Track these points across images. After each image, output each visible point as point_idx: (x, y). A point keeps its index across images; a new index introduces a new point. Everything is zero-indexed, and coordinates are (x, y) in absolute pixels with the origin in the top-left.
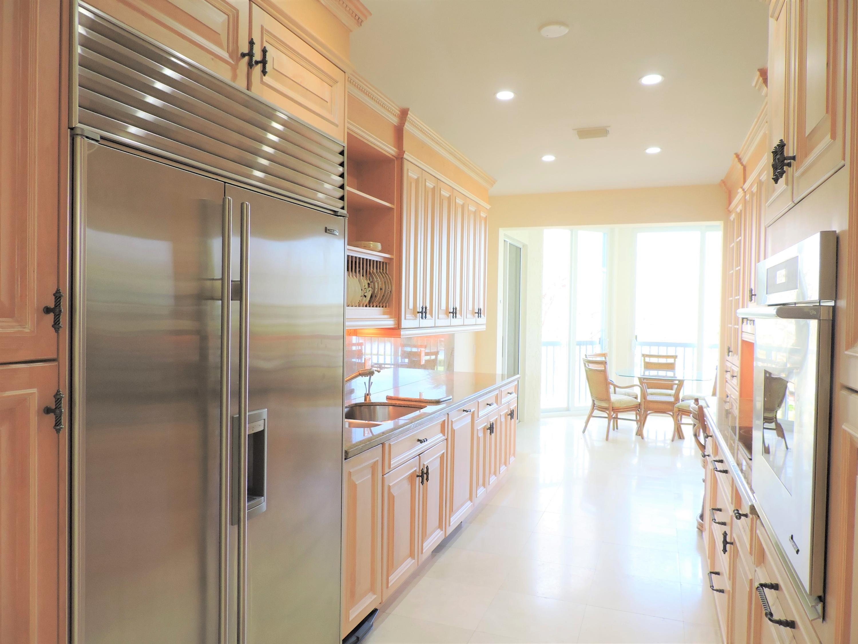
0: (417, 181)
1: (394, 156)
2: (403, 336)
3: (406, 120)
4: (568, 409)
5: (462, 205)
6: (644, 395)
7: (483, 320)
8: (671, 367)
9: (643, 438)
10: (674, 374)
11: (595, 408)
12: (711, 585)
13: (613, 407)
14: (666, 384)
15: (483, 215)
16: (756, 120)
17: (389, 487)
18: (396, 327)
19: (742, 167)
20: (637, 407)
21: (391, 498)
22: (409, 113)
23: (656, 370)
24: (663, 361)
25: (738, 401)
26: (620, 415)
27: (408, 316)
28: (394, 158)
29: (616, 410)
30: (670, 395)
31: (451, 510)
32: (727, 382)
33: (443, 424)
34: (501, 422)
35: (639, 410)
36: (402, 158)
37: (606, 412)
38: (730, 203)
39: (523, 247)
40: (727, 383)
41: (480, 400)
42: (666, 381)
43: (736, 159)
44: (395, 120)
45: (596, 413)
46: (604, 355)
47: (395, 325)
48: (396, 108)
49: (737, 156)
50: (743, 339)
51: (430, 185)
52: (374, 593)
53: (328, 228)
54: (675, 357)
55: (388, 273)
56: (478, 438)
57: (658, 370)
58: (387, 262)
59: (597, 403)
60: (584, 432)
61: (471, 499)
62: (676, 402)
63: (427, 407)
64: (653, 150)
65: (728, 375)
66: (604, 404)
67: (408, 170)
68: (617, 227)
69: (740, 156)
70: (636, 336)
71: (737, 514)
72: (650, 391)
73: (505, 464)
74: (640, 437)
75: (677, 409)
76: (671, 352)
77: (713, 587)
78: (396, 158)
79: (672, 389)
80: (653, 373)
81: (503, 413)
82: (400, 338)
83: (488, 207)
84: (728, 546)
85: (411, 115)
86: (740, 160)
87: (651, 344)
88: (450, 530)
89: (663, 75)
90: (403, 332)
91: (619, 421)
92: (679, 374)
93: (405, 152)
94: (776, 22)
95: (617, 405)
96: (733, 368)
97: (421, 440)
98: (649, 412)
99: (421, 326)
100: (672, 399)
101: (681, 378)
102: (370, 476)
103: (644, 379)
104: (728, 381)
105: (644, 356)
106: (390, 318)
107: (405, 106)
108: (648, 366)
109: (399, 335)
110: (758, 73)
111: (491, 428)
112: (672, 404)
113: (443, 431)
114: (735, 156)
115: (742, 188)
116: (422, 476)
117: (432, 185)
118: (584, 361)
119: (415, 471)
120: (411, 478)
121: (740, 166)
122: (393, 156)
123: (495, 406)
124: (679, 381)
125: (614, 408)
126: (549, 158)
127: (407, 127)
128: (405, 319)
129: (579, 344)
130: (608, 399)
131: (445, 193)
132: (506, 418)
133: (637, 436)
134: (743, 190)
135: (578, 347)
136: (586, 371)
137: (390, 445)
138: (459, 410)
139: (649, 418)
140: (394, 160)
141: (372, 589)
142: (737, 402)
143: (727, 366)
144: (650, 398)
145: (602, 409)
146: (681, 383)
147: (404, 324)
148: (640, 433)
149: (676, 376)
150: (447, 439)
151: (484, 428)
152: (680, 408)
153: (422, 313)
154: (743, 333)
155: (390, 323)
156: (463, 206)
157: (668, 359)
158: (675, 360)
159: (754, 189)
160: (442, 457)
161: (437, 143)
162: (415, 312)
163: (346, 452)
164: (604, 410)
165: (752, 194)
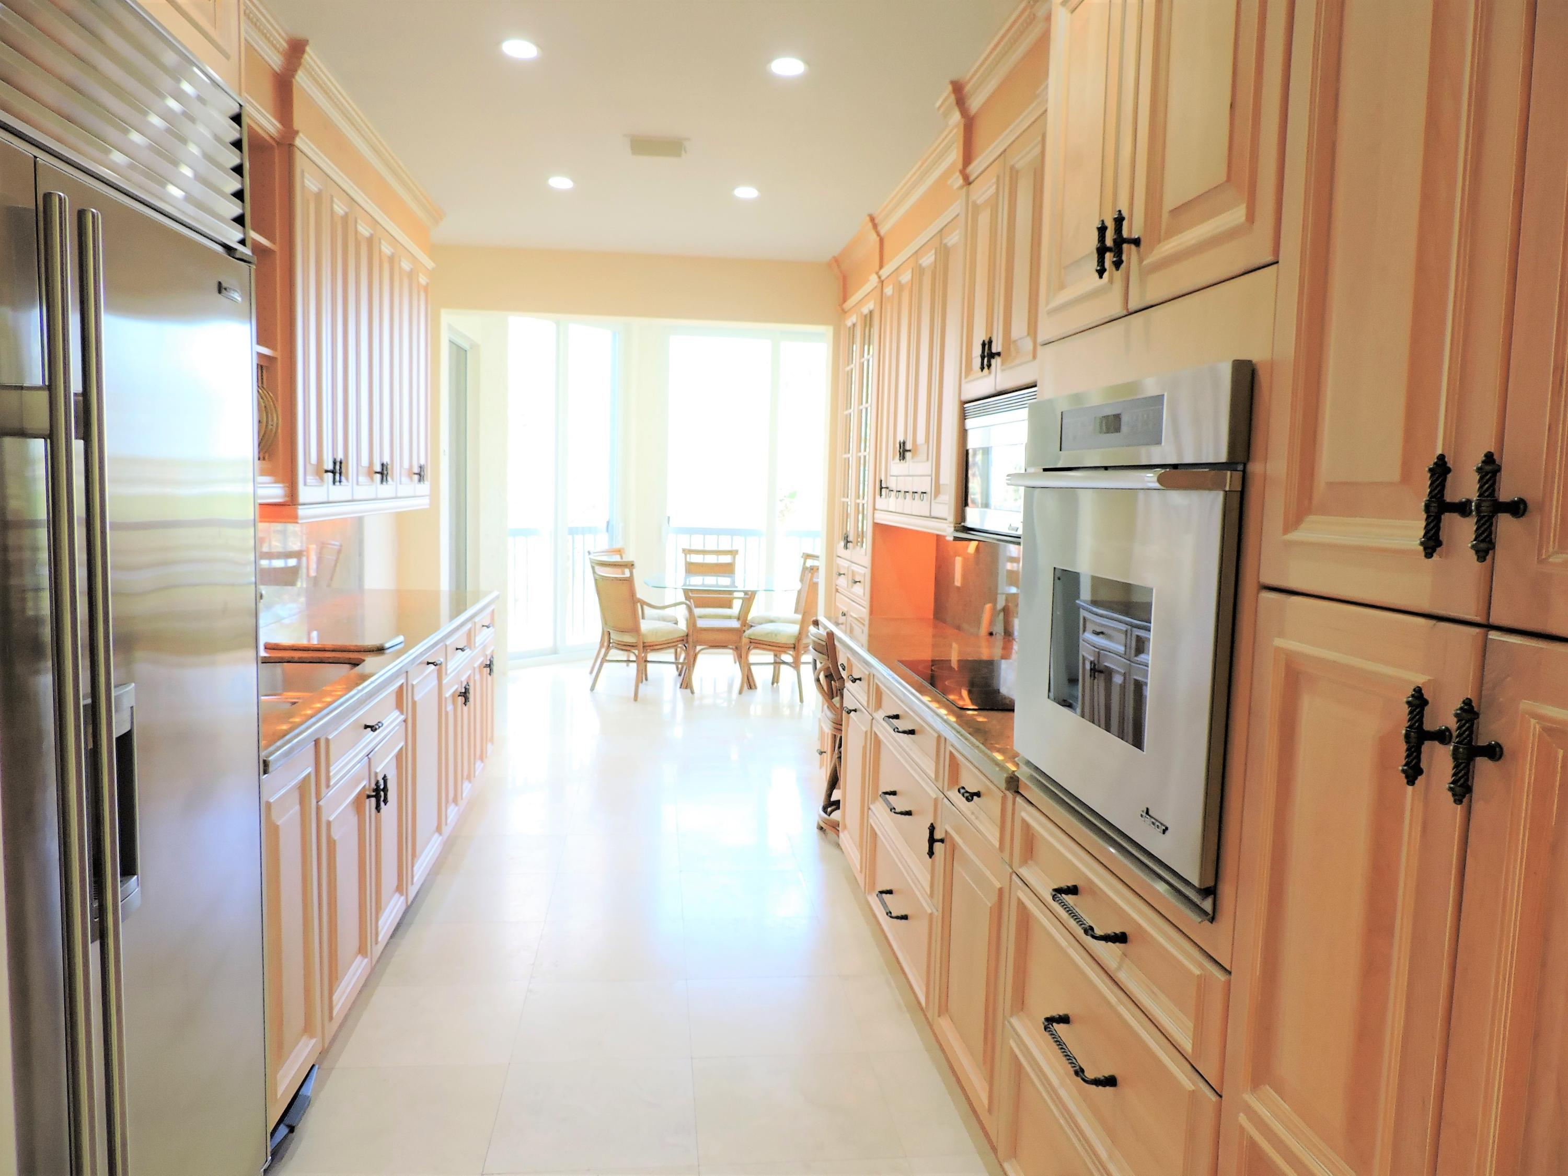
0: (318, 196)
1: (274, 139)
2: (303, 518)
3: (300, 64)
4: (555, 651)
5: (389, 257)
6: (691, 620)
7: (424, 488)
8: (727, 569)
9: (692, 692)
10: (733, 582)
11: (611, 645)
12: (888, 911)
13: (644, 643)
14: (722, 600)
15: (423, 280)
16: (919, 163)
17: (329, 823)
18: (287, 502)
19: (878, 239)
20: (683, 640)
21: (331, 844)
22: (308, 49)
23: (714, 576)
24: (711, 559)
25: (867, 622)
26: (651, 656)
27: (311, 479)
28: (274, 143)
29: (648, 647)
30: (730, 617)
31: (414, 855)
32: (837, 591)
33: (400, 692)
34: (475, 681)
35: (686, 645)
36: (291, 146)
37: (634, 653)
38: (845, 299)
39: (471, 348)
40: (837, 594)
41: (448, 643)
42: (720, 594)
43: (870, 225)
44: (276, 61)
45: (615, 654)
46: (620, 551)
47: (286, 496)
48: (280, 35)
49: (872, 219)
50: (876, 521)
51: (340, 209)
52: (312, 1036)
53: (224, 285)
54: (733, 553)
55: (265, 387)
56: (447, 713)
57: (705, 576)
58: (262, 364)
59: (615, 637)
60: (592, 689)
61: (439, 829)
62: (744, 628)
63: (364, 661)
64: (746, 192)
65: (842, 582)
66: (628, 639)
67: (303, 171)
68: (637, 323)
69: (876, 221)
70: (669, 517)
71: (966, 795)
72: (698, 611)
73: (482, 759)
74: (688, 691)
75: (748, 641)
76: (725, 545)
77: (891, 913)
78: (278, 143)
79: (729, 605)
80: (697, 581)
81: (476, 664)
82: (297, 523)
83: (429, 264)
84: (937, 845)
85: (310, 56)
86: (875, 226)
87: (691, 531)
88: (413, 892)
89: (807, 62)
90: (302, 511)
91: (649, 665)
92: (743, 580)
93: (297, 132)
94: (1069, 15)
95: (650, 639)
96: (852, 568)
97: (373, 726)
98: (699, 648)
99: (331, 499)
100: (735, 624)
101: (749, 588)
102: (297, 808)
103: (692, 590)
104: (840, 589)
105: (687, 552)
106: (275, 482)
107: (301, 34)
108: (692, 569)
109: (294, 518)
110: (949, 88)
111: (465, 695)
112: (739, 632)
113: (399, 705)
114: (868, 219)
115: (877, 273)
116: (377, 797)
117: (342, 209)
118: (591, 562)
119: (364, 787)
120: (358, 804)
121: (873, 237)
122: (271, 137)
123: (467, 651)
124: (746, 593)
125: (646, 644)
126: (561, 183)
127: (301, 79)
128: (305, 484)
129: (572, 531)
130: (636, 630)
131: (364, 230)
132: (481, 672)
133: (681, 689)
134: (879, 277)
135: (570, 537)
136: (596, 580)
137: (327, 741)
138: (421, 663)
139: (700, 658)
140: (272, 147)
141: (308, 1029)
142: (864, 625)
143: (838, 565)
144: (701, 624)
145: (626, 647)
146: (749, 597)
147: (305, 493)
148: (686, 684)
149: (736, 584)
150: (405, 721)
151: (453, 695)
152: (752, 637)
153: (334, 472)
154: (876, 511)
155: (274, 492)
156: (391, 259)
157: (720, 556)
158: (734, 558)
159: (906, 277)
160: (399, 756)
161: (353, 124)
162: (320, 471)
163: (265, 762)
164: (628, 648)
165: (900, 288)
